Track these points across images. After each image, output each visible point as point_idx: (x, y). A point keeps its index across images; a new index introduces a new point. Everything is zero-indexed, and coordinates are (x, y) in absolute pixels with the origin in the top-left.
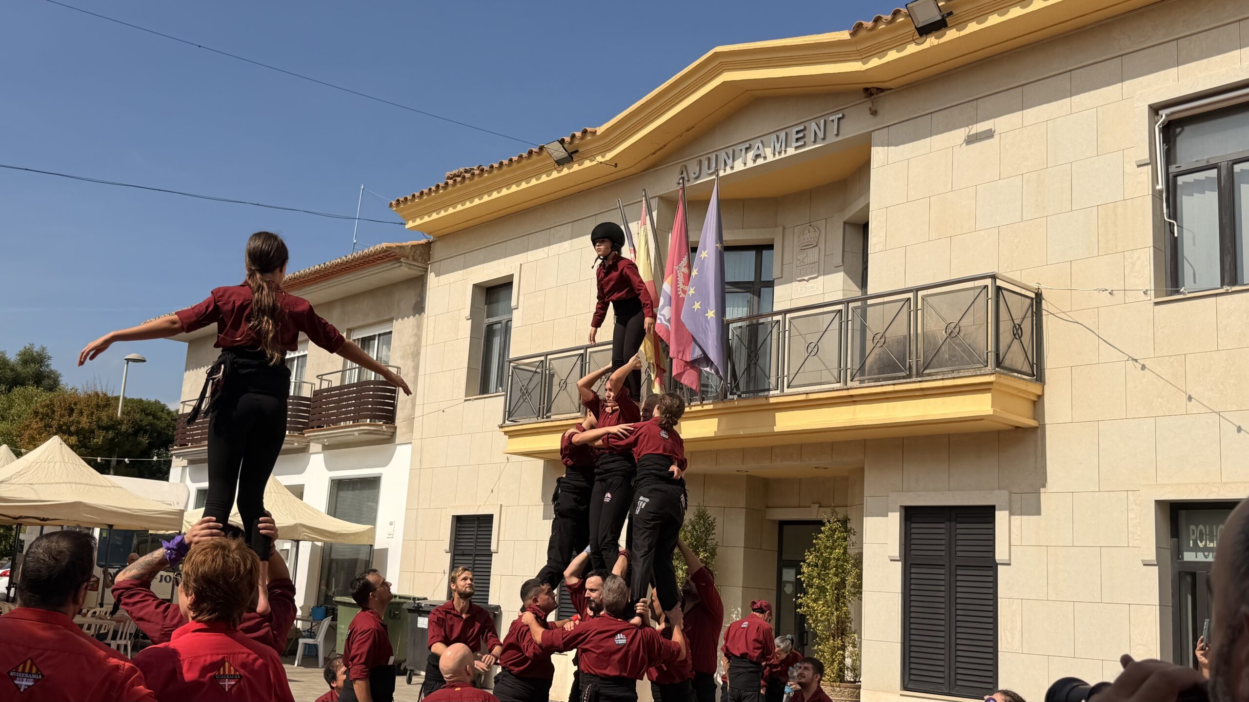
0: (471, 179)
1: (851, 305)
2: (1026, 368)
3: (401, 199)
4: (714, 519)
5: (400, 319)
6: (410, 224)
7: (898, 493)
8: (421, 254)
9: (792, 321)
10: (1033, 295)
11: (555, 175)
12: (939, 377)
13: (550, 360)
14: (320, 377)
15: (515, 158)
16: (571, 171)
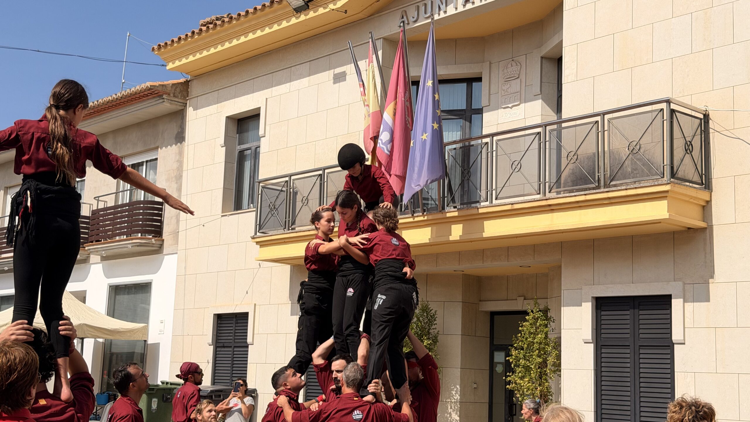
0: (222, 25)
1: (548, 128)
2: (697, 178)
3: (162, 44)
4: (435, 312)
5: (164, 148)
6: (170, 66)
7: (590, 286)
8: (181, 91)
9: (499, 143)
10: (701, 116)
11: (294, 21)
12: (623, 188)
13: (294, 180)
14: (97, 198)
15: (259, 7)
16: (308, 17)
